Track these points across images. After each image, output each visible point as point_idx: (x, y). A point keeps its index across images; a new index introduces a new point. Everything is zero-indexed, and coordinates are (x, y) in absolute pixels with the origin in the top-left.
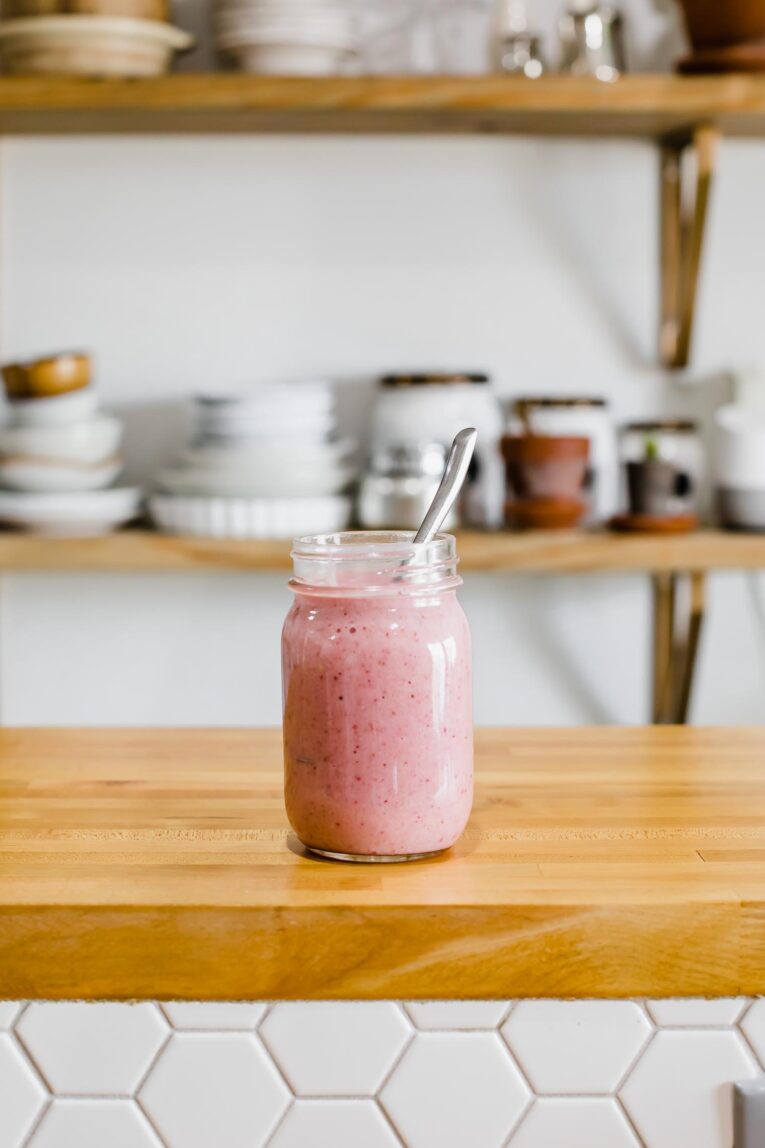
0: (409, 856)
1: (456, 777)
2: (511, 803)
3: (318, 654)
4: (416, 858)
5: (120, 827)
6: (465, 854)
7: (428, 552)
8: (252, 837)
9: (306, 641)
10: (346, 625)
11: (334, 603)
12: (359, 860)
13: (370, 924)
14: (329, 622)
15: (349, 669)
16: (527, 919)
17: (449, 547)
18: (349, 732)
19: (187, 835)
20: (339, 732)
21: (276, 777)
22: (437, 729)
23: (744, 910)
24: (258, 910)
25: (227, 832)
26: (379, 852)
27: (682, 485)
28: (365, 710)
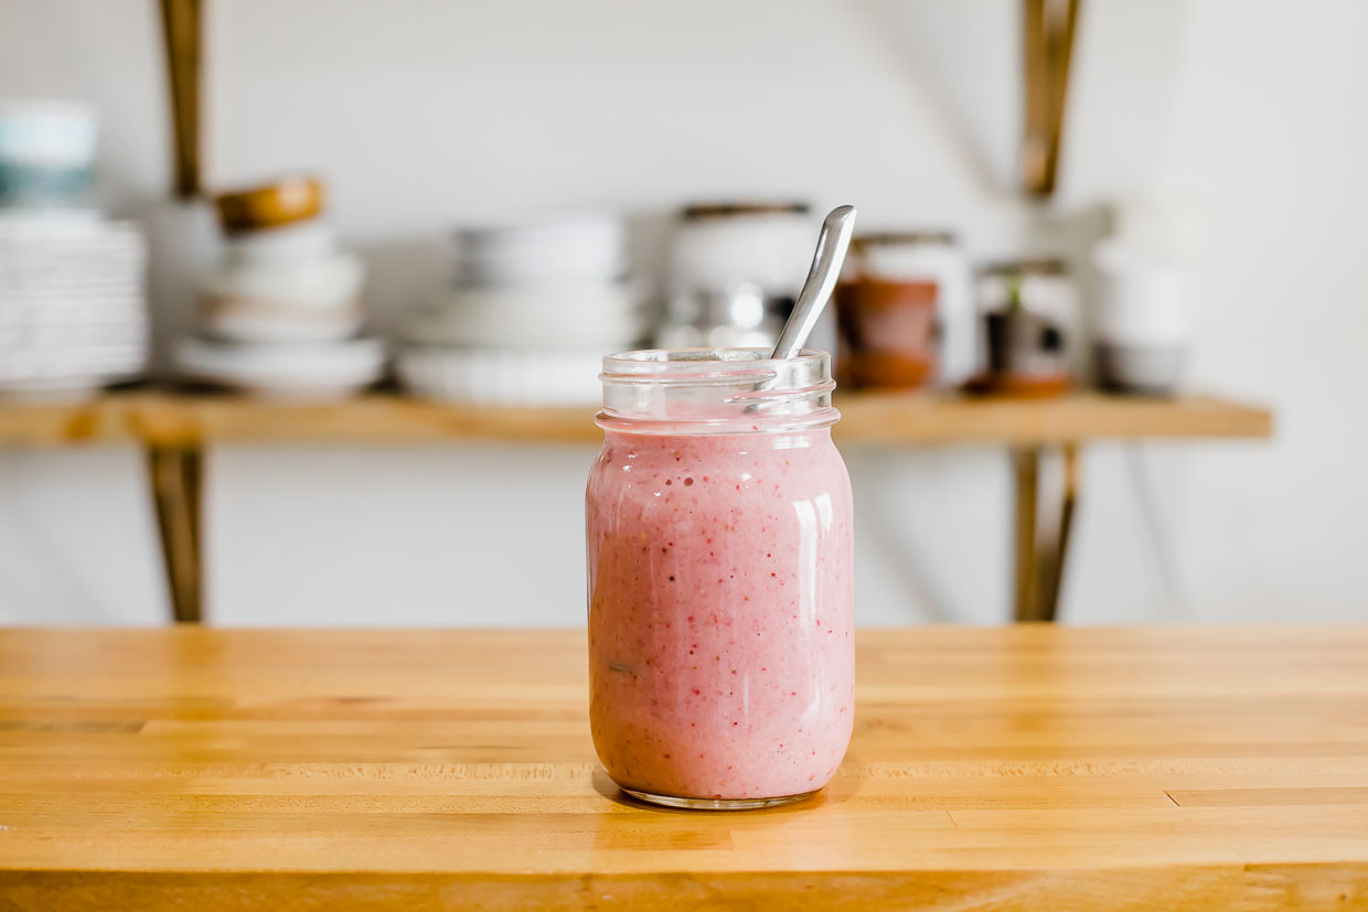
0: (767, 800)
1: (832, 689)
2: (895, 727)
3: (639, 517)
4: (778, 803)
5: (359, 760)
6: (844, 798)
7: (793, 372)
8: (543, 773)
9: (621, 499)
10: (678, 473)
11: (662, 442)
12: (695, 807)
13: (718, 899)
14: (655, 472)
15: (682, 537)
16: (942, 890)
17: (822, 365)
18: (681, 626)
19: (453, 771)
20: (668, 626)
21: (577, 692)
22: (805, 623)
23: (1248, 875)
24: (558, 878)
25: (509, 767)
26: (724, 795)
27: (1051, 339)
28: (706, 595)
